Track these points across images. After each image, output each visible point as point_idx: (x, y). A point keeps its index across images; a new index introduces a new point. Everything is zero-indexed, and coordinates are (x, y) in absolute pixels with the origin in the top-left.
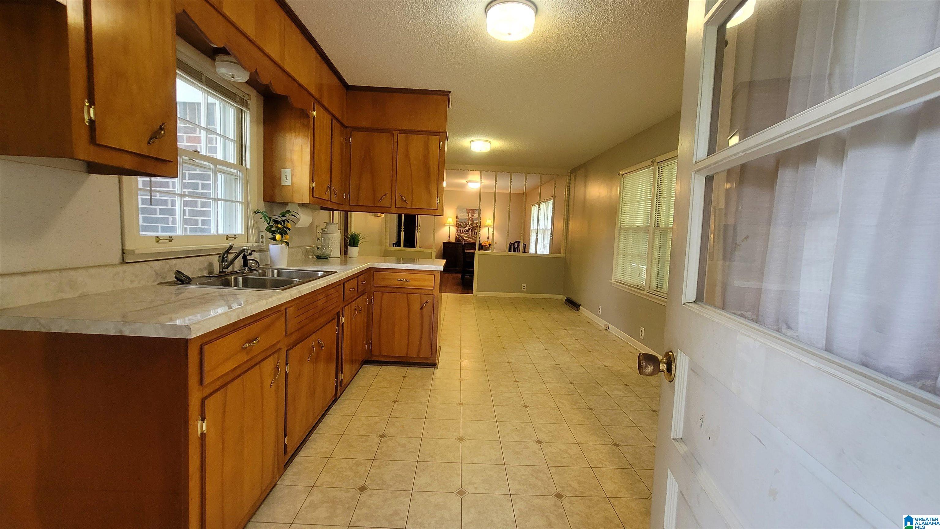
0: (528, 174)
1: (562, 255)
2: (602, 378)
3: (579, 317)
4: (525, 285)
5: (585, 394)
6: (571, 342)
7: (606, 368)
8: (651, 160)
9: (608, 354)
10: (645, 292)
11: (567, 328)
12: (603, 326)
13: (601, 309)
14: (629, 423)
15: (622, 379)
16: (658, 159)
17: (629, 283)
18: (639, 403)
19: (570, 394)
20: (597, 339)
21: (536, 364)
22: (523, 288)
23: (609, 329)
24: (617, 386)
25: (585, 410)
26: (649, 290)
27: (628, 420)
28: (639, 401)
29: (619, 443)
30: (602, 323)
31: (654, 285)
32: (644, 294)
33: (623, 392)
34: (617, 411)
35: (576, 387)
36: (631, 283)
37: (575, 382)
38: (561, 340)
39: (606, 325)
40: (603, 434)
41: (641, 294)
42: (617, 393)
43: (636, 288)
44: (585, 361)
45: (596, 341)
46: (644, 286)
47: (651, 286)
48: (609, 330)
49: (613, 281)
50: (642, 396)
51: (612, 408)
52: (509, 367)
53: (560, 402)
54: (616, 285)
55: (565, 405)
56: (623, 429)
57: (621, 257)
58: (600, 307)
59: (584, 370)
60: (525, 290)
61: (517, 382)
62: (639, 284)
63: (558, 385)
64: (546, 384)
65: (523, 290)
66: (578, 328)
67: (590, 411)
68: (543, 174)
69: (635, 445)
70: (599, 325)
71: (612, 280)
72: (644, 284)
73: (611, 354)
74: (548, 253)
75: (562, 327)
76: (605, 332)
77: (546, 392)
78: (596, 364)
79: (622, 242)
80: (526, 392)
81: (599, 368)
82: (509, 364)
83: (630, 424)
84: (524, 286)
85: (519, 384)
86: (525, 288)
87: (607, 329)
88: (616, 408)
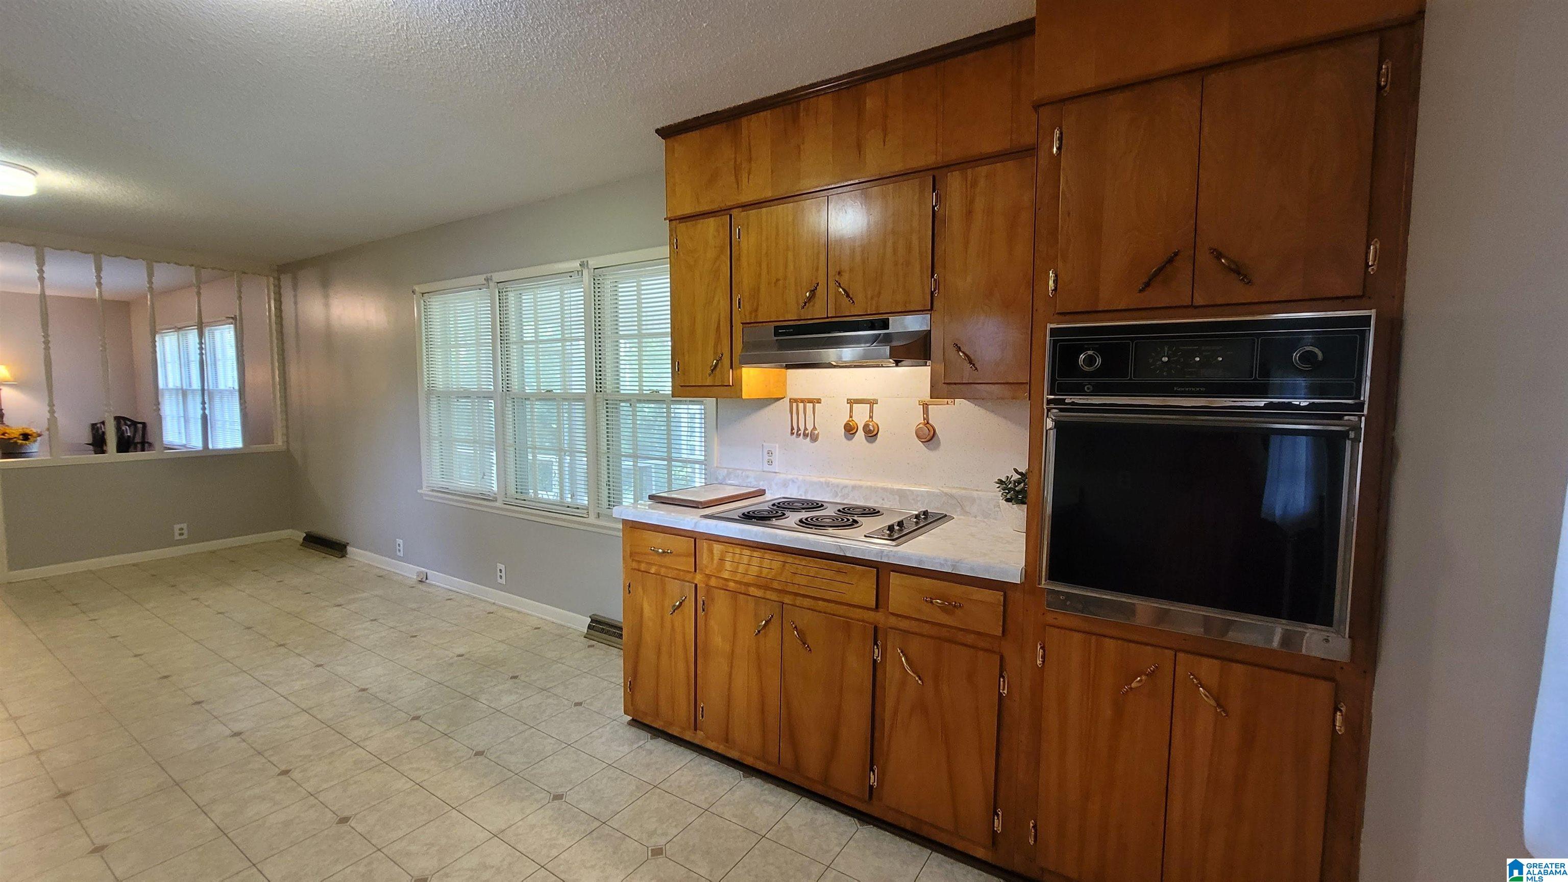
0: (156, 262)
1: (279, 442)
2: (466, 682)
3: (352, 568)
4: (184, 526)
5: (454, 728)
6: (364, 629)
7: (463, 658)
8: (484, 276)
9: (451, 629)
10: (498, 504)
11: (340, 600)
12: (415, 577)
13: (401, 546)
14: (554, 745)
15: (500, 669)
16: (497, 277)
17: (463, 490)
18: (550, 700)
19: (425, 741)
20: (414, 606)
21: (310, 709)
22: (177, 532)
23: (427, 579)
24: (501, 687)
25: (470, 761)
26: (507, 499)
27: (550, 740)
28: (548, 697)
29: (560, 791)
30: (411, 571)
31: (512, 490)
32: (498, 508)
33: (517, 693)
34: (527, 733)
35: (430, 722)
36: (467, 491)
37: (421, 713)
38: (341, 633)
39: (419, 574)
40: (527, 789)
41: (492, 507)
42: (507, 699)
43: (478, 498)
44: (417, 660)
45: (415, 610)
46: (495, 494)
47: (508, 492)
48: (427, 581)
49: (424, 490)
50: (548, 687)
51: (514, 731)
52: (244, 745)
53: (417, 769)
54: (432, 496)
55: (428, 771)
56: (552, 761)
57: (436, 445)
58: (400, 541)
59: (425, 680)
60: (185, 536)
61: (285, 772)
62: (485, 491)
63: (389, 735)
64: (361, 744)
65: (177, 537)
66: (365, 595)
67: (480, 758)
68: (203, 268)
69: (584, 779)
70: (405, 576)
71: (421, 488)
72: (495, 489)
73: (455, 628)
74: (239, 444)
75: (327, 603)
76: (420, 586)
77: (373, 764)
78: (441, 659)
79: (435, 417)
80: (325, 786)
81: (451, 664)
82: (238, 739)
83: (557, 746)
84: (182, 529)
85: (296, 775)
86: (185, 532)
87: (424, 580)
88: (521, 728)
